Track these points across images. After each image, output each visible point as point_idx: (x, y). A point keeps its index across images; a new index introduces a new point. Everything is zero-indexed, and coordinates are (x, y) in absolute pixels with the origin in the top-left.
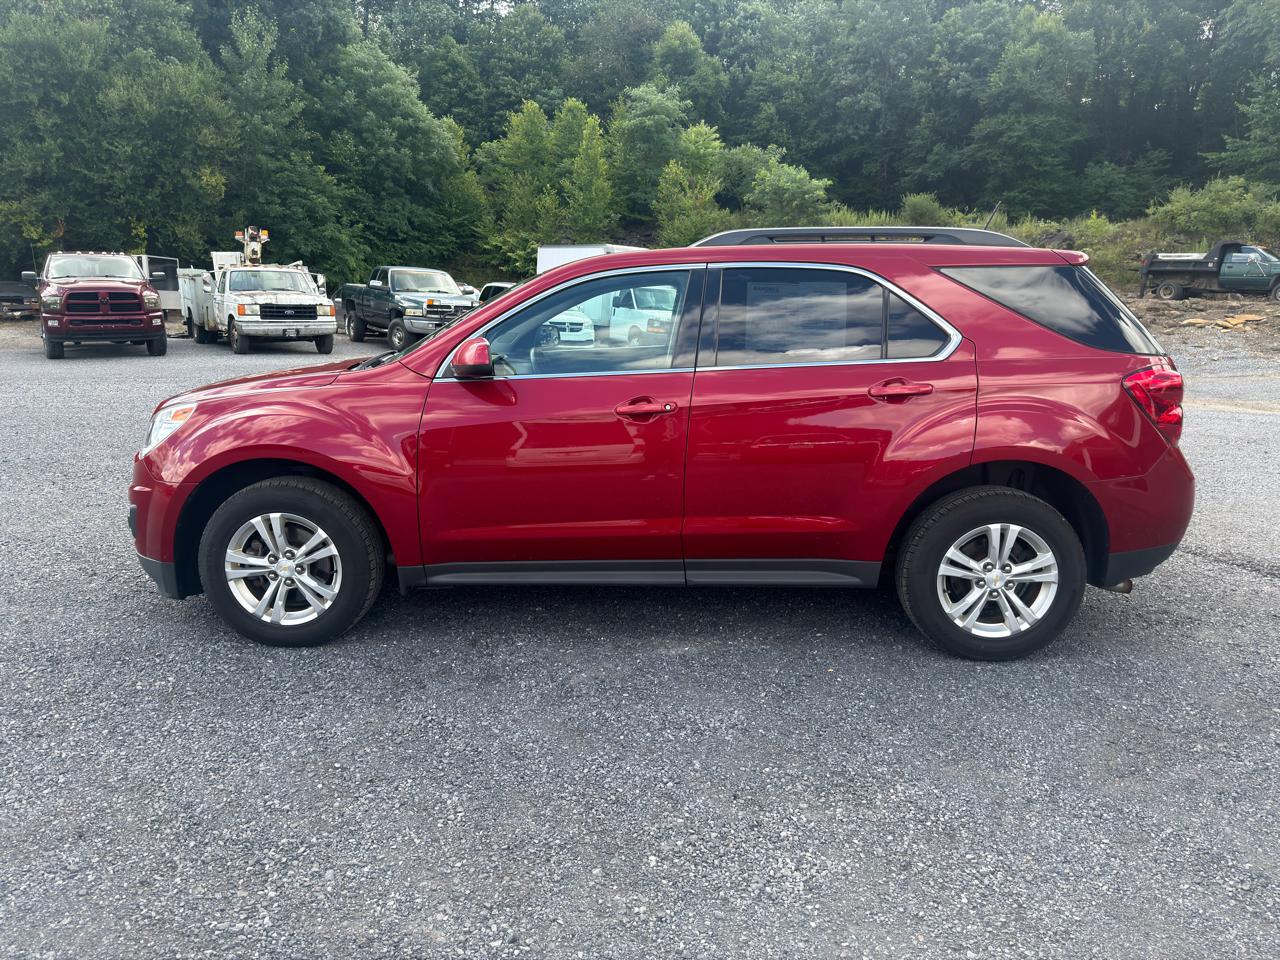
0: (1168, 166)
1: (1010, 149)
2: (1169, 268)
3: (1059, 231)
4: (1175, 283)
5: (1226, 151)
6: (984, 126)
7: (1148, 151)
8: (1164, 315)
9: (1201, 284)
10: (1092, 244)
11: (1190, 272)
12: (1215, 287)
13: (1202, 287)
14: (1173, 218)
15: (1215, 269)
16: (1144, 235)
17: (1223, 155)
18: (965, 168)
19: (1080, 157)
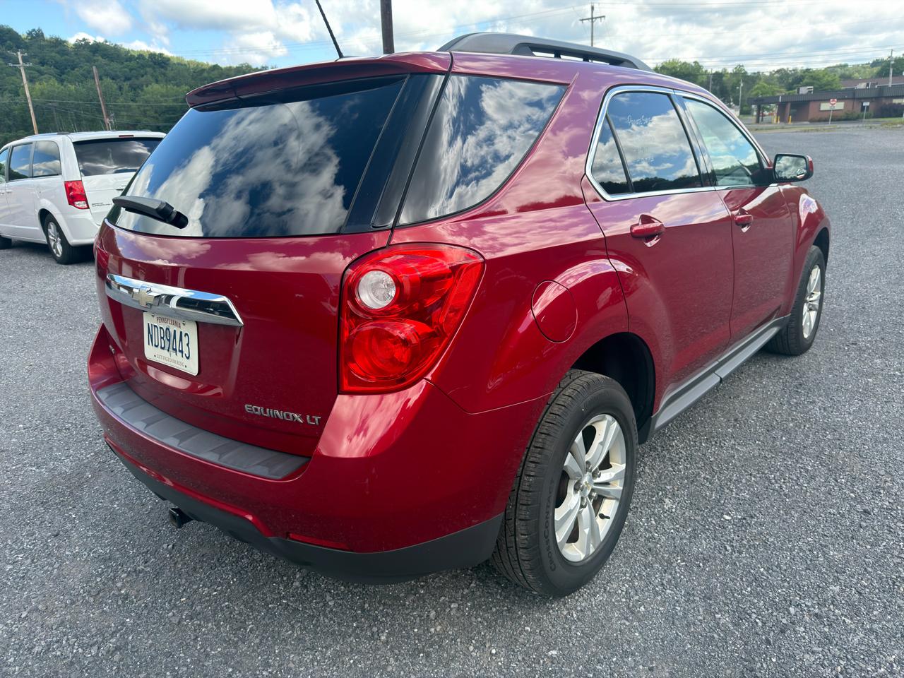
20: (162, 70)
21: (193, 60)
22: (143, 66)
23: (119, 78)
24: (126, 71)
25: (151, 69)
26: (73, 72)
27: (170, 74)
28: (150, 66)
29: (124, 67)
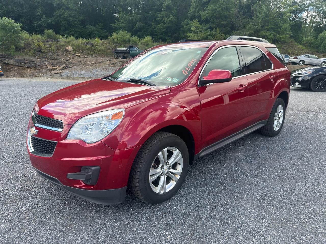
0: (103, 27)
1: (65, 19)
2: (120, 52)
3: (89, 42)
4: (121, 55)
5: (116, 24)
6: (57, 12)
7: (98, 23)
8: (124, 63)
9: (126, 55)
10: (98, 45)
11: (124, 53)
12: (129, 56)
13: (127, 56)
14: (114, 40)
15: (129, 52)
16: (109, 43)
17: (115, 25)
18: (53, 24)
19: (83, 23)
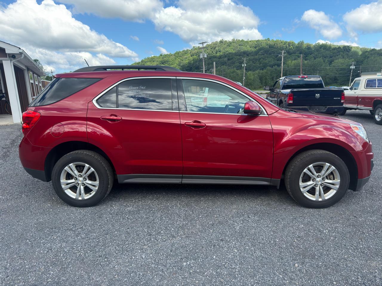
20: (347, 53)
21: (364, 47)
22: (339, 52)
23: (327, 57)
24: (331, 54)
25: (342, 53)
26: (310, 56)
27: (350, 54)
28: (342, 51)
29: (331, 53)
